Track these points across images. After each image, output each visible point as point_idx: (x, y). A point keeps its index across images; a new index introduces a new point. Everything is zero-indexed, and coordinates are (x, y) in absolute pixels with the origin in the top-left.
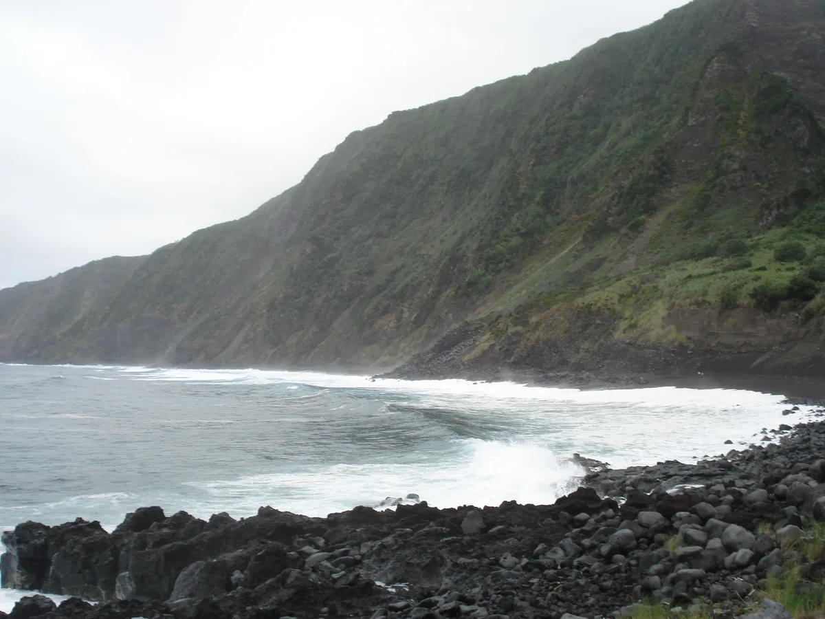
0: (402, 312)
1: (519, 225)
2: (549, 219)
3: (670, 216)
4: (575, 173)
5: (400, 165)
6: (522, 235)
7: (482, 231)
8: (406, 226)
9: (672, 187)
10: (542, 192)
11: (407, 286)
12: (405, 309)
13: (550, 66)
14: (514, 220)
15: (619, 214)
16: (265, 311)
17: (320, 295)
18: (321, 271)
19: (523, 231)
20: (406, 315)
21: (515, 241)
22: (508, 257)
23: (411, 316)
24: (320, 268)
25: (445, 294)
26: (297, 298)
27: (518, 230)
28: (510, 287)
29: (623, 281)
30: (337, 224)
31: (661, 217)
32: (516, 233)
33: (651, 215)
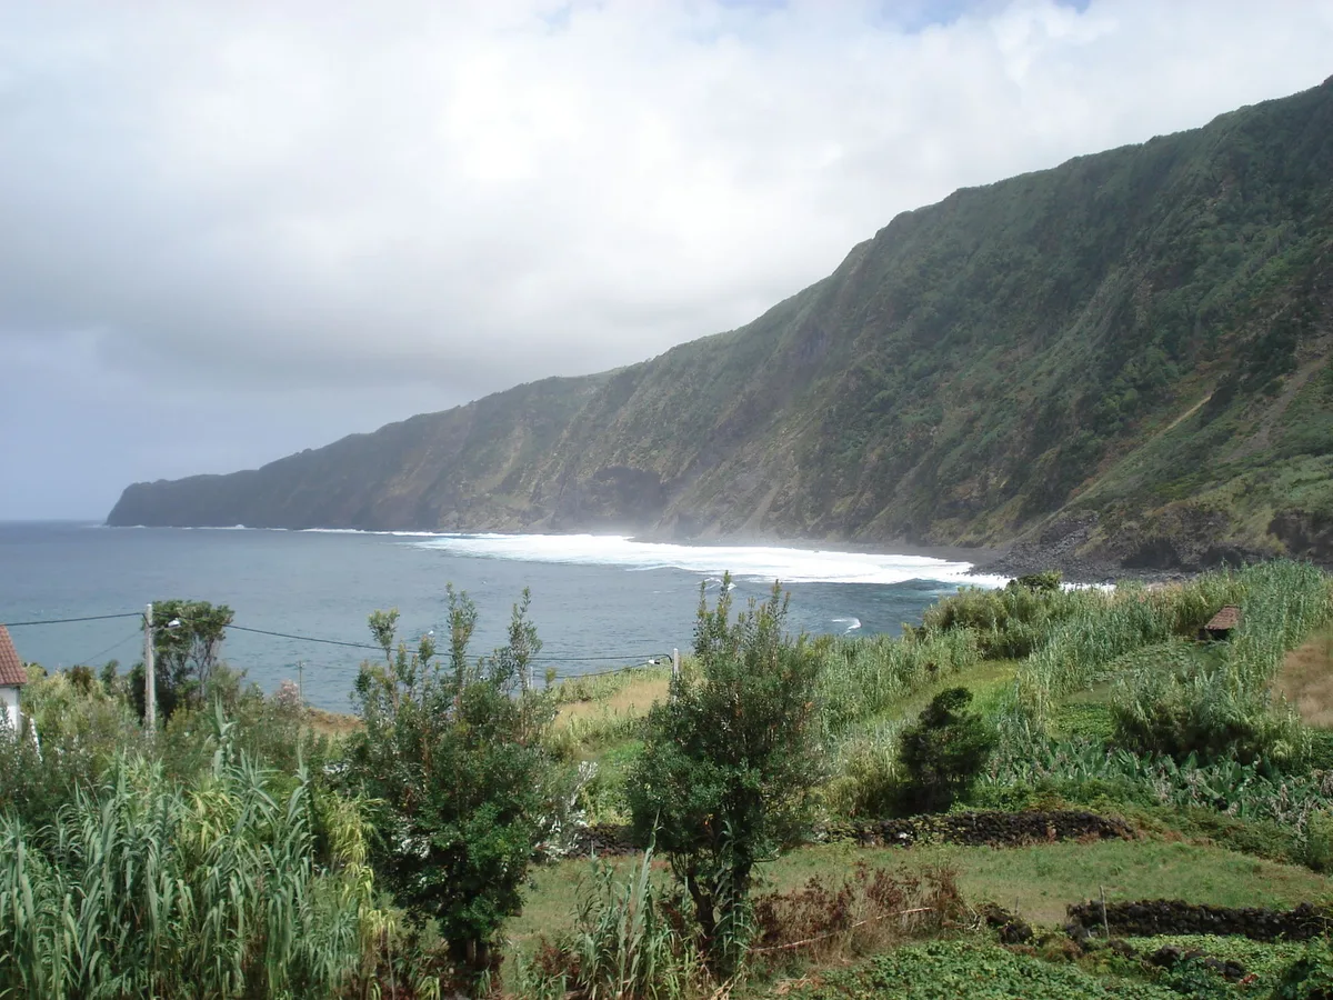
0: (987, 478)
1: (1136, 374)
2: (1172, 366)
3: (1312, 375)
4: (1204, 307)
5: (971, 268)
6: (1139, 388)
7: (1089, 374)
8: (984, 355)
9: (1317, 337)
10: (1165, 331)
11: (992, 442)
12: (992, 475)
13: (1175, 134)
14: (1129, 367)
15: (1254, 371)
16: (796, 468)
17: (873, 449)
18: (870, 415)
19: (1141, 382)
20: (993, 481)
21: (1131, 394)
22: (1122, 414)
23: (998, 483)
24: (870, 411)
25: (1043, 456)
26: (841, 452)
27: (1134, 380)
28: (1124, 453)
29: (1238, 479)
30: (888, 350)
31: (1301, 376)
32: (1132, 384)
33: (1290, 375)
